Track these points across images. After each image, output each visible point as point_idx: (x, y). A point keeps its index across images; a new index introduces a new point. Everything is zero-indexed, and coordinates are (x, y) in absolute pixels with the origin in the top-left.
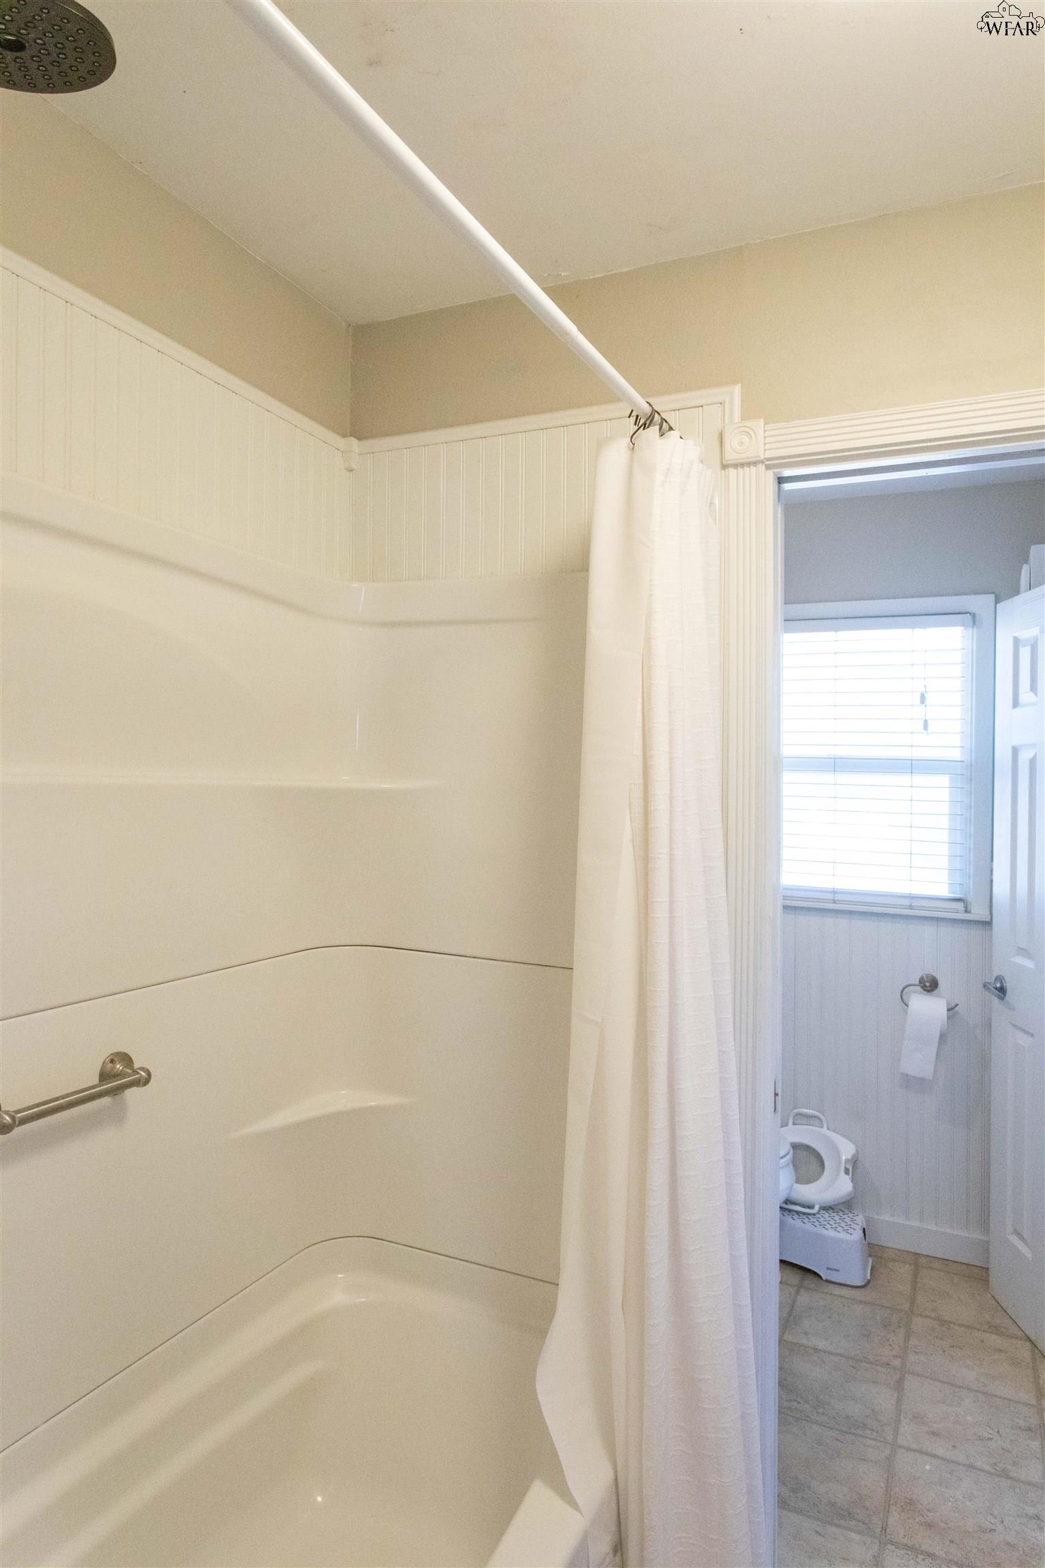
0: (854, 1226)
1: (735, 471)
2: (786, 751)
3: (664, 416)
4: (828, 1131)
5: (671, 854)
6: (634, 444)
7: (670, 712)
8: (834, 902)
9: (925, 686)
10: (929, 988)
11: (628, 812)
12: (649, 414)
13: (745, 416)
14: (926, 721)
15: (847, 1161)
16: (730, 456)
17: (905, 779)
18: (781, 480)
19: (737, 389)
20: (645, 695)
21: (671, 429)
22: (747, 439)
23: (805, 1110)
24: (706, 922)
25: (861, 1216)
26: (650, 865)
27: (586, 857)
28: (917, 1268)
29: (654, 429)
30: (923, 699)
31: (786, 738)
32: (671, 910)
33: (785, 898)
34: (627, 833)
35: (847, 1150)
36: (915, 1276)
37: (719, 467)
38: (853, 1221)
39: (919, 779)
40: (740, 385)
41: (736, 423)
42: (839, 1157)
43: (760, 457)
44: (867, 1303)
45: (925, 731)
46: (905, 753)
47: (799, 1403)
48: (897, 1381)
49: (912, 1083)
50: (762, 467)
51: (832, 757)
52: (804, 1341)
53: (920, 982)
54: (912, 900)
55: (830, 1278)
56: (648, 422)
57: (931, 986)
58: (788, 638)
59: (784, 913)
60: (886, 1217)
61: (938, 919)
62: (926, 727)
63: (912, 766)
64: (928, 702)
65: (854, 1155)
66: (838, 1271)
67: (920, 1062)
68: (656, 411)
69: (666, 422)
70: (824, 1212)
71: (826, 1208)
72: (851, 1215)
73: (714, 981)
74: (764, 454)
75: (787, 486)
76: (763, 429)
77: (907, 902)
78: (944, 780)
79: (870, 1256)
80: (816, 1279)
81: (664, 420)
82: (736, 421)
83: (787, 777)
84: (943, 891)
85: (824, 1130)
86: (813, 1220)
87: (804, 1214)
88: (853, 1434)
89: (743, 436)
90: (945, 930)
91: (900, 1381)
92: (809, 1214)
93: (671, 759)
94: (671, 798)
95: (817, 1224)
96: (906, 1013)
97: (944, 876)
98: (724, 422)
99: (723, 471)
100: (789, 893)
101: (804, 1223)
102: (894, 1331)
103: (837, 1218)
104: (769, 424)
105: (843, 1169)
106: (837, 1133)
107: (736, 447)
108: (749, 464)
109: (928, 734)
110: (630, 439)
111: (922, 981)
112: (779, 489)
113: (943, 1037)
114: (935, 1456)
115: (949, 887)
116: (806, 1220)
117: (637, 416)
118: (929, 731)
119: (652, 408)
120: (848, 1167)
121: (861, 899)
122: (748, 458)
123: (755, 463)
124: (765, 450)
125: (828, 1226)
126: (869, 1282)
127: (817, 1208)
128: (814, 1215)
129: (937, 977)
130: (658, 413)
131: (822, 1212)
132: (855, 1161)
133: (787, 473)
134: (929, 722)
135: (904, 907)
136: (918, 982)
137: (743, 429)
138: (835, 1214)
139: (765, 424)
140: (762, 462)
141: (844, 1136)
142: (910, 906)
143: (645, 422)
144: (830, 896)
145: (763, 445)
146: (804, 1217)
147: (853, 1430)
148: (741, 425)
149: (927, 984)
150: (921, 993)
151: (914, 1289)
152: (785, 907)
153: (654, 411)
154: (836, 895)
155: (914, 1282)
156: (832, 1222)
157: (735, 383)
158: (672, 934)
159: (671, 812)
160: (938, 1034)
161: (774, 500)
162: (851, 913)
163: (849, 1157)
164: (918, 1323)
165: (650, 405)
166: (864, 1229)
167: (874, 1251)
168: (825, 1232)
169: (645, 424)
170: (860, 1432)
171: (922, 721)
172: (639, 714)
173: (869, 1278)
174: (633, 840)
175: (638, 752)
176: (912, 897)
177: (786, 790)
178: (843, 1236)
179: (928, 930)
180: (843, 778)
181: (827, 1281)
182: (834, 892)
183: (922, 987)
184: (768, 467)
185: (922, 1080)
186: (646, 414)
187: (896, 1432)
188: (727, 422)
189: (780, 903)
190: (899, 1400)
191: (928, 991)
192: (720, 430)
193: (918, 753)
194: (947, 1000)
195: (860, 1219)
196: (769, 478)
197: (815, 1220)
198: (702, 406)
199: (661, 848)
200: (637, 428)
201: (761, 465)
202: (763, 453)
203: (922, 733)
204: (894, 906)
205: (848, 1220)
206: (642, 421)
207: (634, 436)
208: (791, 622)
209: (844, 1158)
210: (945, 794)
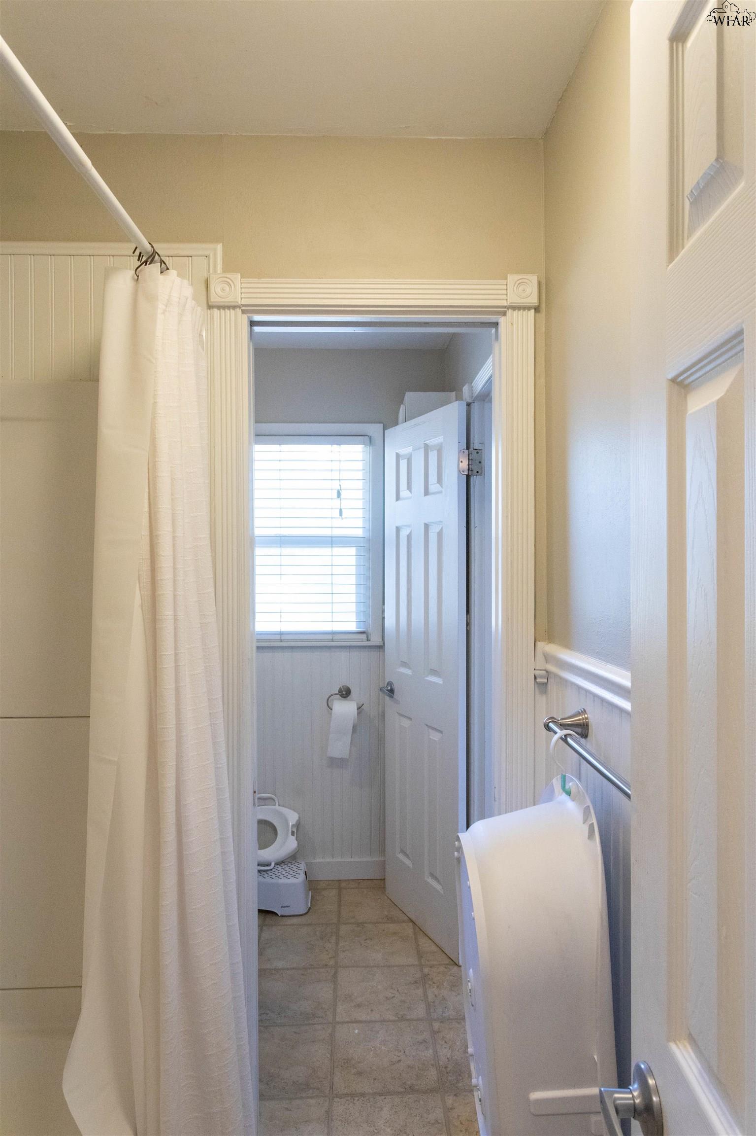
0: (299, 872)
1: (218, 311)
2: (258, 532)
3: (163, 258)
4: (280, 807)
5: (175, 616)
6: (138, 276)
7: (172, 499)
8: (281, 641)
9: (340, 485)
10: (344, 696)
11: (138, 585)
12: (151, 254)
13: (225, 270)
14: (341, 510)
15: (293, 826)
16: (214, 299)
17: (327, 551)
18: (253, 324)
19: (219, 247)
20: (151, 486)
21: (168, 269)
22: (227, 288)
23: (263, 795)
24: (203, 668)
25: (303, 863)
26: (157, 626)
27: (100, 622)
28: (340, 889)
29: (155, 267)
30: (339, 494)
31: (257, 522)
32: (176, 661)
33: (258, 641)
34: (137, 599)
35: (293, 818)
36: (340, 895)
37: (205, 306)
38: (298, 868)
39: (337, 550)
40: (221, 244)
41: (219, 274)
42: (288, 824)
43: (237, 303)
44: (310, 925)
45: (340, 517)
46: (327, 532)
47: (267, 1014)
48: (333, 976)
49: (336, 763)
50: (239, 311)
51: (278, 535)
52: (268, 966)
53: (339, 692)
54: (334, 635)
55: (283, 914)
56: (149, 260)
57: (346, 693)
58: (257, 448)
59: (257, 652)
60: (318, 860)
61: (350, 647)
62: (341, 514)
63: (332, 542)
64: (342, 497)
65: (298, 821)
66: (289, 906)
67: (340, 747)
68: (156, 253)
69: (165, 263)
70: (278, 866)
71: (279, 863)
72: (296, 864)
73: (210, 713)
74: (241, 302)
75: (257, 329)
76: (240, 282)
77: (330, 637)
78: (353, 551)
79: (310, 890)
80: (274, 917)
81: (163, 261)
82: (219, 272)
83: (258, 551)
84: (353, 627)
85: (277, 807)
86: (270, 874)
87: (264, 871)
88: (306, 1025)
89: (224, 285)
90: (355, 654)
91: (335, 975)
92: (268, 870)
93: (174, 538)
94: (175, 569)
95: (274, 876)
96: (331, 714)
97: (353, 617)
98: (209, 272)
99: (209, 311)
100: (259, 637)
101: (265, 878)
102: (328, 940)
103: (287, 869)
104: (244, 278)
105: (290, 832)
106: (285, 807)
107: (219, 293)
108: (229, 307)
109: (342, 519)
110: (134, 271)
111: (340, 691)
112: (251, 329)
113: (355, 727)
114: (361, 1022)
115: (357, 624)
116: (266, 876)
117: (140, 253)
118: (343, 517)
119: (154, 249)
120: (293, 830)
121: (296, 637)
122: (229, 302)
123: (234, 307)
124: (241, 298)
125: (281, 876)
126: (310, 909)
127: (273, 864)
128: (271, 870)
129: (349, 686)
130: (158, 255)
131: (276, 867)
132: (298, 825)
133: (257, 318)
134: (343, 510)
135: (329, 641)
136: (338, 693)
137: (224, 279)
138: (285, 866)
139: (241, 278)
140: (239, 307)
141: (290, 808)
142: (332, 639)
143: (147, 258)
144: (278, 637)
145: (240, 294)
146: (265, 873)
147: (306, 1022)
148: (223, 275)
149: (344, 693)
150: (340, 699)
151: (340, 906)
152: (258, 648)
153: (155, 253)
154: (283, 636)
155: (340, 901)
156: (284, 872)
157: (216, 241)
158: (177, 680)
159: (175, 581)
160: (352, 726)
161: (248, 339)
162: (292, 648)
163: (294, 823)
164: (344, 929)
165: (152, 247)
166: (306, 872)
167: (313, 886)
168: (280, 881)
169: (146, 262)
170: (311, 1022)
171: (338, 510)
172: (146, 501)
173: (310, 906)
174: (142, 606)
175: (145, 532)
176: (333, 633)
177: (258, 561)
178: (292, 881)
179: (343, 655)
180: (286, 551)
181: (282, 916)
182: (281, 634)
183: (340, 695)
184: (243, 312)
185: (342, 759)
186: (148, 253)
187: (334, 1015)
188: (211, 272)
189: (255, 645)
190: (335, 990)
191: (345, 697)
192: (206, 278)
193: (337, 532)
194: (357, 703)
195: (303, 866)
196: (244, 320)
197: (272, 874)
198: (191, 257)
199: (167, 612)
200: (140, 263)
201: (238, 309)
202: (240, 299)
203: (339, 518)
204: (321, 640)
205: (295, 868)
206: (144, 259)
207: (138, 270)
208: (261, 437)
209: (290, 824)
210: (353, 560)
